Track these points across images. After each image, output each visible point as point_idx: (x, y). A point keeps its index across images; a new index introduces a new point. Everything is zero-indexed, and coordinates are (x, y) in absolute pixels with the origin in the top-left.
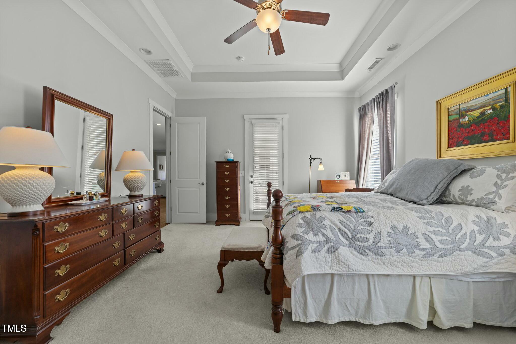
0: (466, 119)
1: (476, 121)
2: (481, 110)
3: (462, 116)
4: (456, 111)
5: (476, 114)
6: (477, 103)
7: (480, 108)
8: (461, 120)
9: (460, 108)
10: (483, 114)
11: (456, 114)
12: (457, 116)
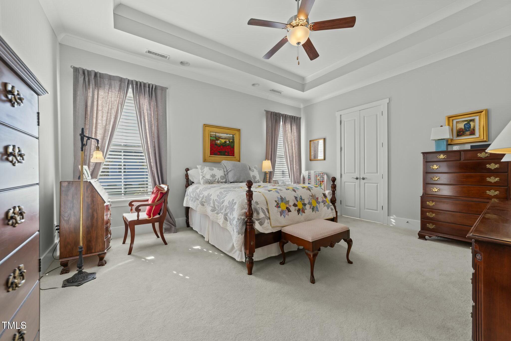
0: (219, 142)
1: (223, 145)
2: (225, 140)
3: (217, 140)
4: (214, 135)
5: (223, 141)
6: (223, 136)
7: (224, 139)
8: (216, 141)
9: (216, 135)
10: (225, 142)
11: (214, 137)
12: (214, 139)
